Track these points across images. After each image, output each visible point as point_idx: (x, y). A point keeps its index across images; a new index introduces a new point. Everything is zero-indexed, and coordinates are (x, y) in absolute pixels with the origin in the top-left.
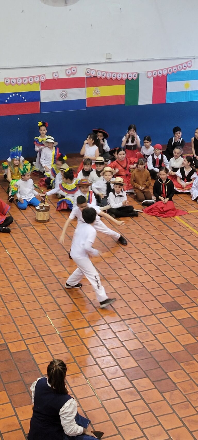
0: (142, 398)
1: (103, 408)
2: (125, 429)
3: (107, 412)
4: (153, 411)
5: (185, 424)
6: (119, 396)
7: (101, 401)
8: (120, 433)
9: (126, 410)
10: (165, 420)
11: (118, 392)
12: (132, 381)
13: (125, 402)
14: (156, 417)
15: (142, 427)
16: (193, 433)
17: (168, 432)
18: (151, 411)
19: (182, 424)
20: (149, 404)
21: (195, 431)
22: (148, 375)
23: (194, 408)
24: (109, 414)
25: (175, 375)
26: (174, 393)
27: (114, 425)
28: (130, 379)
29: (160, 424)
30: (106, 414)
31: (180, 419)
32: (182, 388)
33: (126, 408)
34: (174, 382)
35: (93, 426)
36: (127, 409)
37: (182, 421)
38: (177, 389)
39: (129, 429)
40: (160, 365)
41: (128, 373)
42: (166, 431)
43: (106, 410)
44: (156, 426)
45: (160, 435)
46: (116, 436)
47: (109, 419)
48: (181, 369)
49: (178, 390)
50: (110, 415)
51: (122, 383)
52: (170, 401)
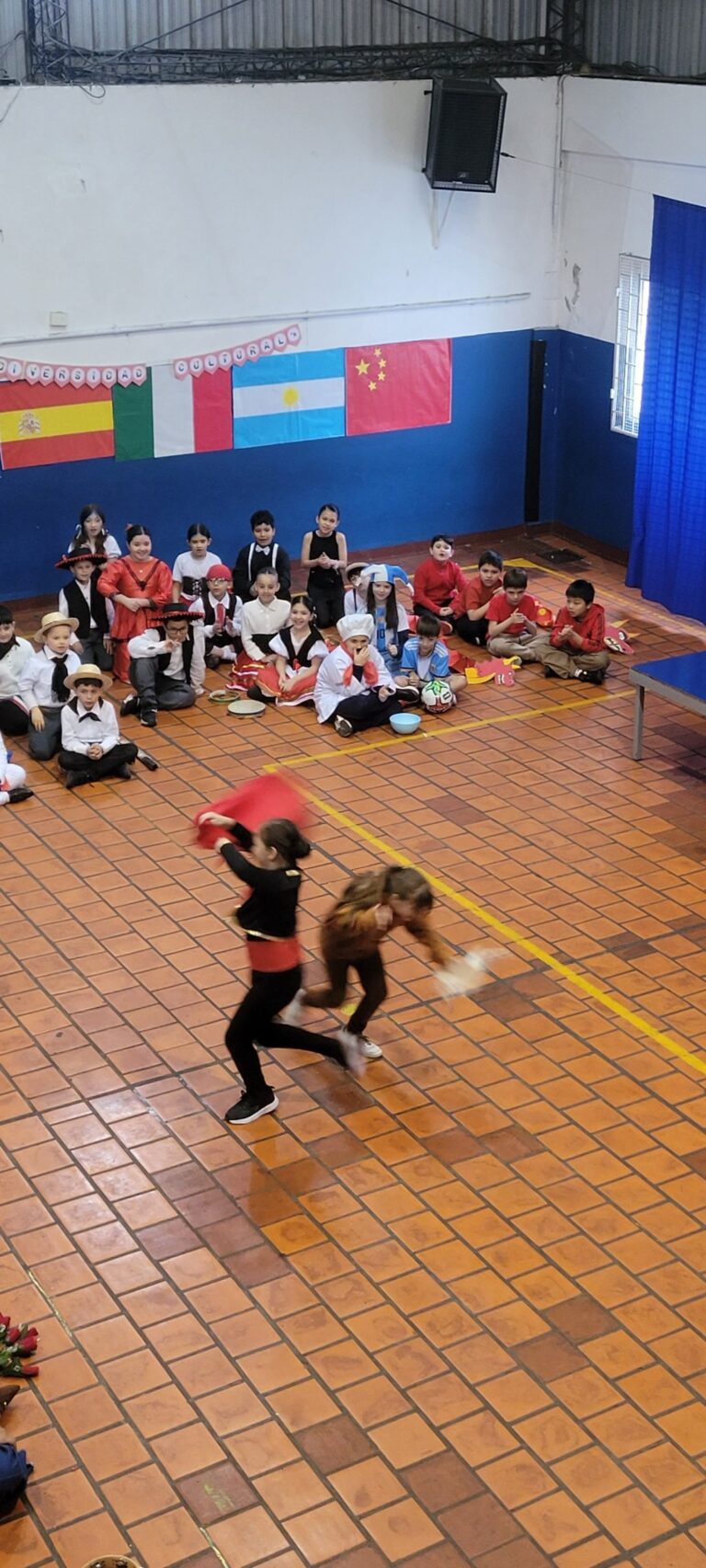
0: (192, 1310)
1: (77, 1351)
2: (143, 1406)
3: (90, 1361)
4: (224, 1343)
5: (314, 1371)
6: (124, 1311)
7: (71, 1331)
8: (128, 1419)
9: (145, 1348)
10: (259, 1367)
11: (120, 1298)
12: (161, 1263)
13: (140, 1326)
14: (232, 1360)
15: (193, 1395)
16: (337, 1394)
17: (267, 1398)
18: (218, 1343)
19: (306, 1371)
20: (210, 1323)
21: (344, 1388)
22: (208, 1240)
23: (341, 1321)
24: (95, 1367)
25: (284, 1233)
26: (281, 1286)
27: (111, 1400)
28: (156, 1258)
29: (244, 1379)
30: (88, 1366)
31: (302, 1358)
32: (305, 1268)
33: (144, 1344)
34: (282, 1252)
35: (50, 1406)
36: (149, 1345)
37: (305, 1363)
38: (289, 1273)
39: (155, 1404)
40: (240, 1208)
41: (149, 1241)
42: (262, 1397)
43: (85, 1355)
44: (231, 1385)
45: (246, 1411)
46: (120, 1427)
47: (97, 1381)
48: (301, 1214)
49: (294, 1275)
50: (100, 1368)
51: (132, 1271)
52: (273, 1308)
